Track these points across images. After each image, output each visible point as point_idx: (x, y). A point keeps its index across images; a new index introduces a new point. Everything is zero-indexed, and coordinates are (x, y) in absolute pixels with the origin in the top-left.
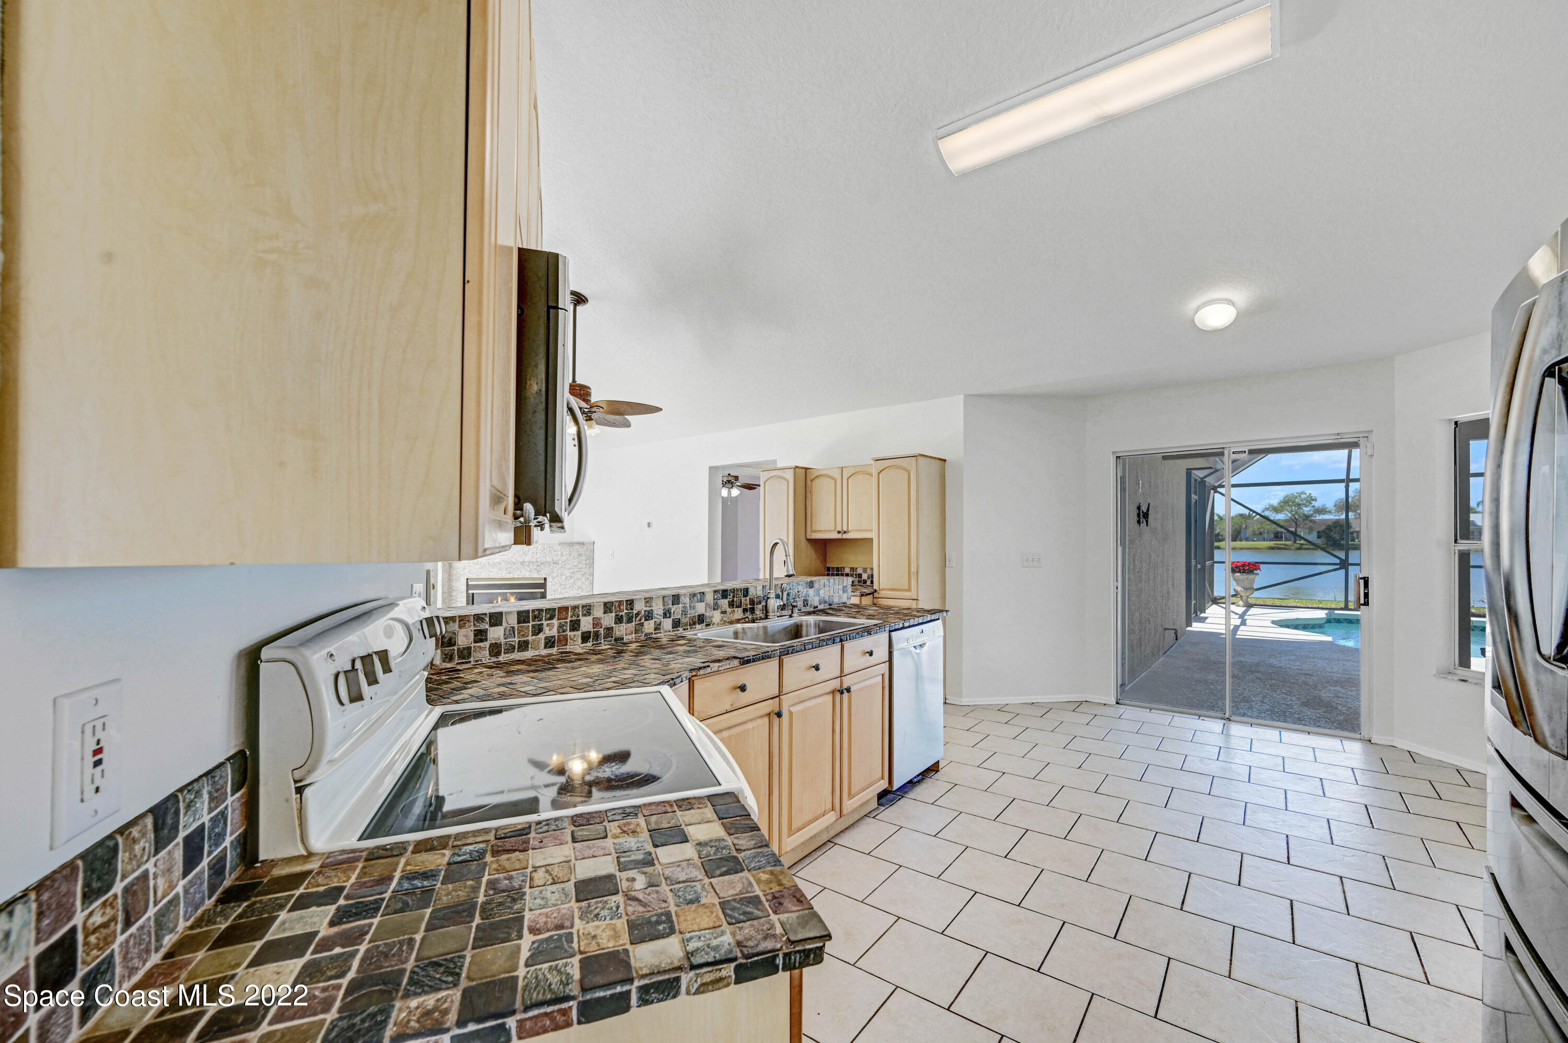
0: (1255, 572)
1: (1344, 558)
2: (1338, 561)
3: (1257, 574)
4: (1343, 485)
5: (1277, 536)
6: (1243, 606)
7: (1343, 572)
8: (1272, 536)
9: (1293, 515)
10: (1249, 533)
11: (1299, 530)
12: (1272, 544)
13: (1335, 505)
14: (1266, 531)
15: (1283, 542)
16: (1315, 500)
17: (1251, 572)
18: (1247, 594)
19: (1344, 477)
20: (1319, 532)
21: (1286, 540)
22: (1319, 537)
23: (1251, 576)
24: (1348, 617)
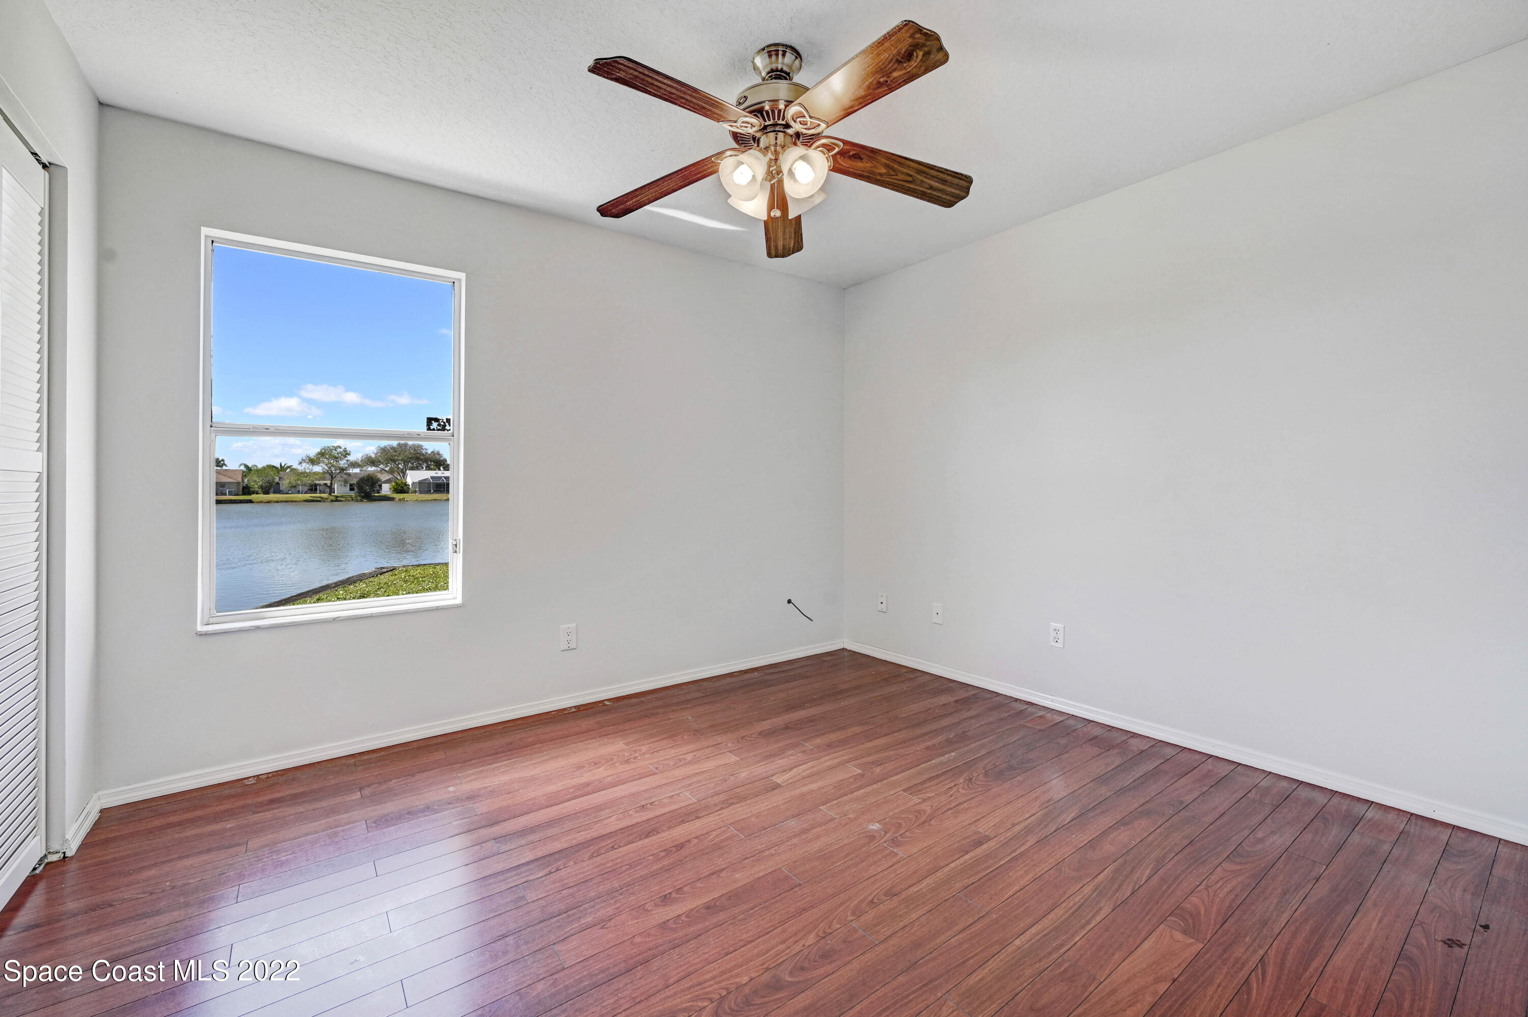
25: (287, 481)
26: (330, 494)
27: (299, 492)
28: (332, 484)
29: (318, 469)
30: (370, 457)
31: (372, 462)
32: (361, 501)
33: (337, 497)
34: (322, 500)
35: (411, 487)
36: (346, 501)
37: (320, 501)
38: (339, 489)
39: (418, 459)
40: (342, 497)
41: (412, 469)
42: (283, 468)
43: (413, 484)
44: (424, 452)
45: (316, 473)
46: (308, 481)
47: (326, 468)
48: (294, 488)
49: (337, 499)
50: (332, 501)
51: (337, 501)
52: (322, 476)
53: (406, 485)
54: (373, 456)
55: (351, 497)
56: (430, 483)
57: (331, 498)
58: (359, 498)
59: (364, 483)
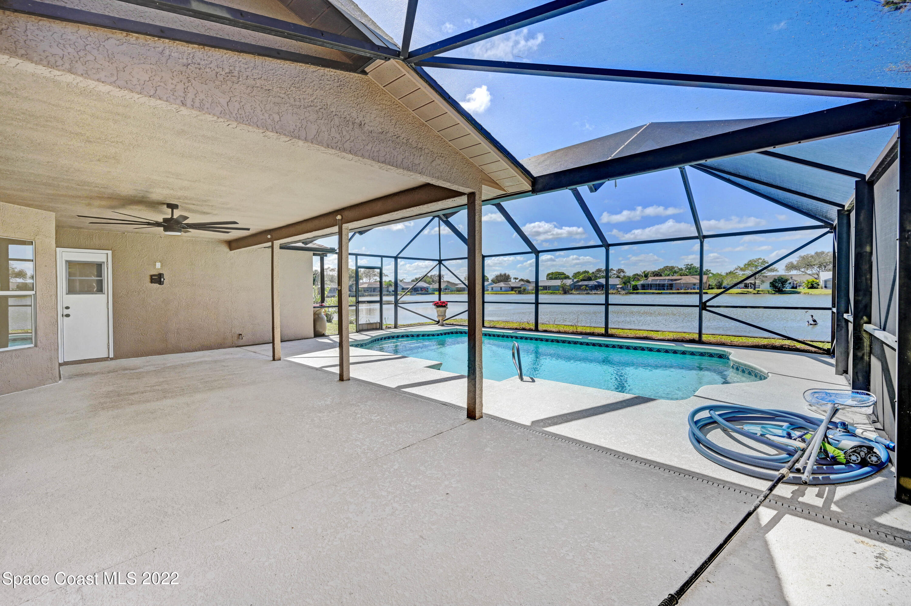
20: (770, 283)
22: (770, 286)
26: (754, 289)
28: (755, 283)
31: (792, 267)
32: (774, 294)
33: (759, 291)
34: (749, 293)
36: (764, 294)
37: (746, 293)
40: (762, 291)
50: (754, 294)
51: (758, 293)
54: (795, 263)
55: (770, 291)
57: (756, 292)
58: (773, 292)
59: (776, 282)
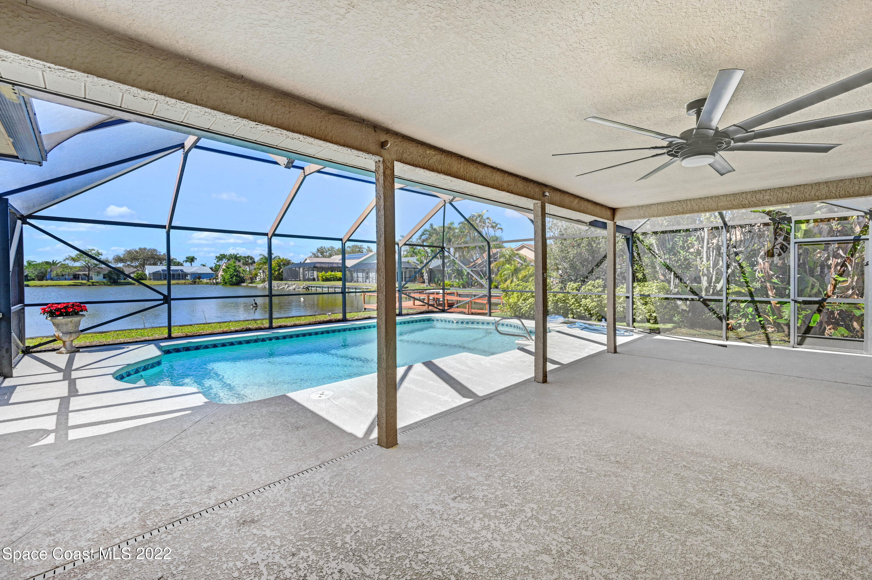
0: (81, 313)
1: (166, 293)
2: (162, 297)
3: (83, 315)
4: (164, 231)
5: (76, 277)
6: (67, 353)
7: (166, 305)
8: (72, 277)
9: (87, 264)
10: (54, 274)
11: (91, 273)
12: (71, 282)
13: (114, 259)
14: (67, 273)
15: (80, 281)
16: (102, 255)
17: (76, 314)
18: (72, 339)
19: (166, 223)
20: (104, 275)
21: (82, 279)
22: (104, 278)
23: (75, 319)
24: (176, 347)
25: (55, 272)
26: (88, 281)
27: (66, 279)
28: (89, 274)
29: (77, 264)
30: (120, 257)
31: (119, 259)
32: (110, 285)
33: (93, 282)
34: (82, 285)
35: (148, 276)
36: (100, 285)
37: (80, 285)
38: (96, 278)
39: (153, 258)
40: (97, 282)
41: (150, 264)
42: (54, 263)
43: (150, 274)
44: (158, 253)
45: (75, 267)
46: (72, 272)
47: (84, 263)
48: (61, 277)
49: (93, 284)
50: (89, 285)
51: (93, 285)
52: (82, 268)
53: (145, 275)
54: (122, 256)
55: (104, 283)
56: (161, 274)
57: (89, 283)
58: (109, 283)
59: (112, 274)
